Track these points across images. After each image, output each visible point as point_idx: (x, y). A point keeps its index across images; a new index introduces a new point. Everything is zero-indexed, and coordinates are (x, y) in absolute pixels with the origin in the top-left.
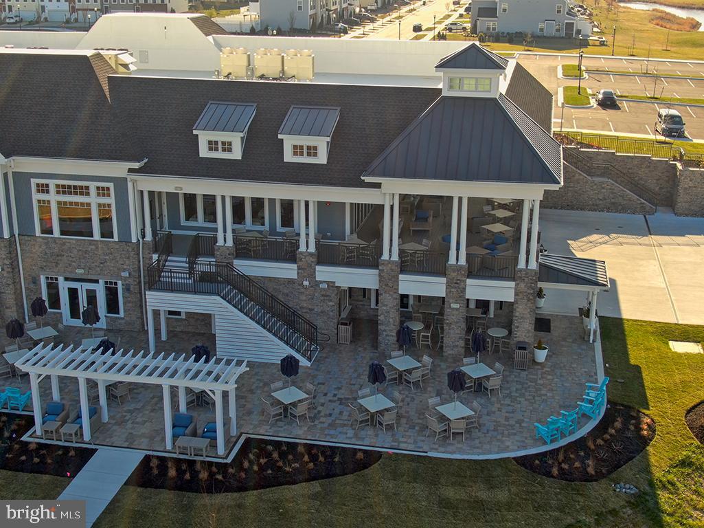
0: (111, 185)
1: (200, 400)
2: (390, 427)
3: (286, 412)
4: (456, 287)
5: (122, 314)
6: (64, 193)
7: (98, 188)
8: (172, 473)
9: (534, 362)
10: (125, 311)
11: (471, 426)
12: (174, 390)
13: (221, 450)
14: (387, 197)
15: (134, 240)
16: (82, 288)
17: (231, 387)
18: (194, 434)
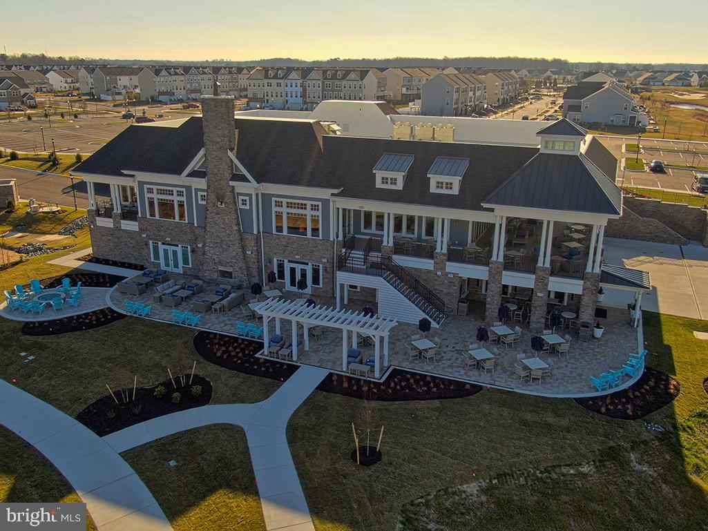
0: (320, 204)
1: (366, 342)
2: (489, 371)
3: (421, 355)
4: (542, 281)
5: (321, 286)
6: (291, 207)
8: (346, 385)
9: (594, 337)
10: (323, 284)
11: (546, 375)
12: (350, 332)
13: (377, 375)
14: (498, 219)
15: (332, 239)
16: (298, 267)
17: (386, 334)
18: (361, 362)
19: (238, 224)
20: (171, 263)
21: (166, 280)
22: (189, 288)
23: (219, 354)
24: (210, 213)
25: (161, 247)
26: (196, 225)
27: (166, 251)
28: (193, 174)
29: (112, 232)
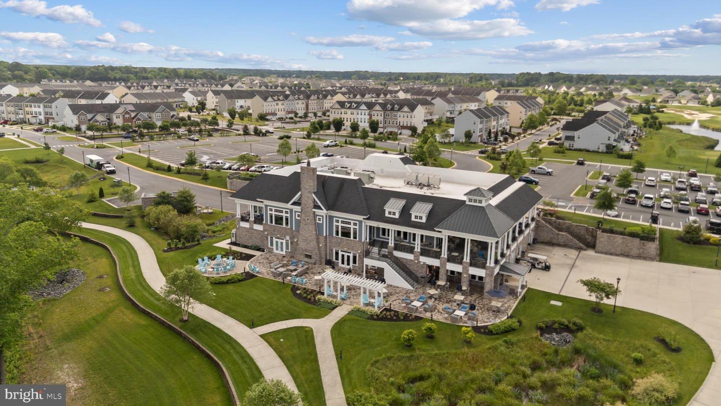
4: (465, 269)
10: (358, 264)
14: (444, 236)
16: (346, 255)
19: (316, 231)
20: (279, 249)
24: (302, 224)
25: (275, 240)
26: (294, 229)
27: (277, 242)
28: (294, 204)
29: (248, 230)
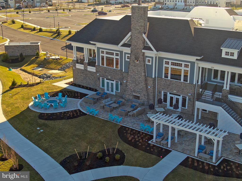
0: (189, 64)
1: (209, 142)
5: (186, 108)
6: (174, 65)
7: (185, 65)
8: (196, 164)
10: (188, 107)
12: (200, 136)
13: (214, 160)
15: (194, 83)
16: (175, 97)
17: (221, 139)
18: (205, 153)
19: (145, 72)
20: (110, 89)
21: (106, 98)
22: (118, 103)
23: (130, 139)
24: (131, 66)
25: (106, 81)
26: (123, 71)
27: (108, 83)
28: (124, 45)
29: (83, 72)
